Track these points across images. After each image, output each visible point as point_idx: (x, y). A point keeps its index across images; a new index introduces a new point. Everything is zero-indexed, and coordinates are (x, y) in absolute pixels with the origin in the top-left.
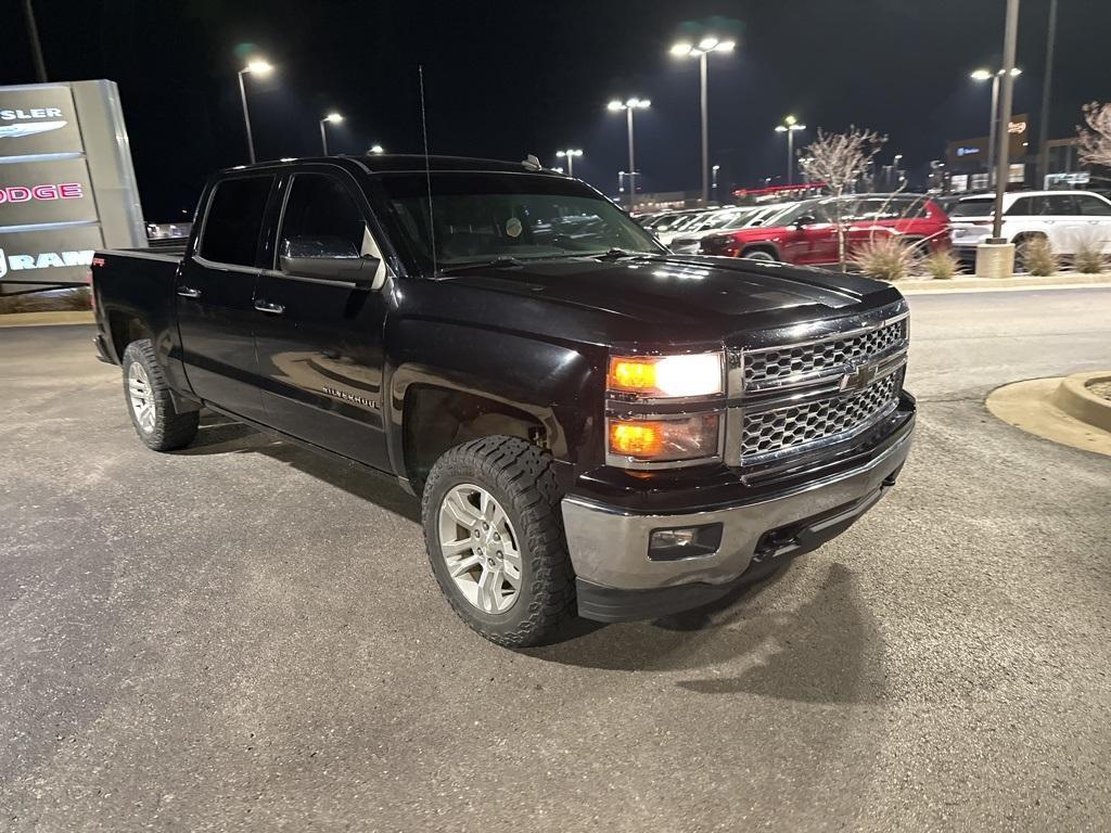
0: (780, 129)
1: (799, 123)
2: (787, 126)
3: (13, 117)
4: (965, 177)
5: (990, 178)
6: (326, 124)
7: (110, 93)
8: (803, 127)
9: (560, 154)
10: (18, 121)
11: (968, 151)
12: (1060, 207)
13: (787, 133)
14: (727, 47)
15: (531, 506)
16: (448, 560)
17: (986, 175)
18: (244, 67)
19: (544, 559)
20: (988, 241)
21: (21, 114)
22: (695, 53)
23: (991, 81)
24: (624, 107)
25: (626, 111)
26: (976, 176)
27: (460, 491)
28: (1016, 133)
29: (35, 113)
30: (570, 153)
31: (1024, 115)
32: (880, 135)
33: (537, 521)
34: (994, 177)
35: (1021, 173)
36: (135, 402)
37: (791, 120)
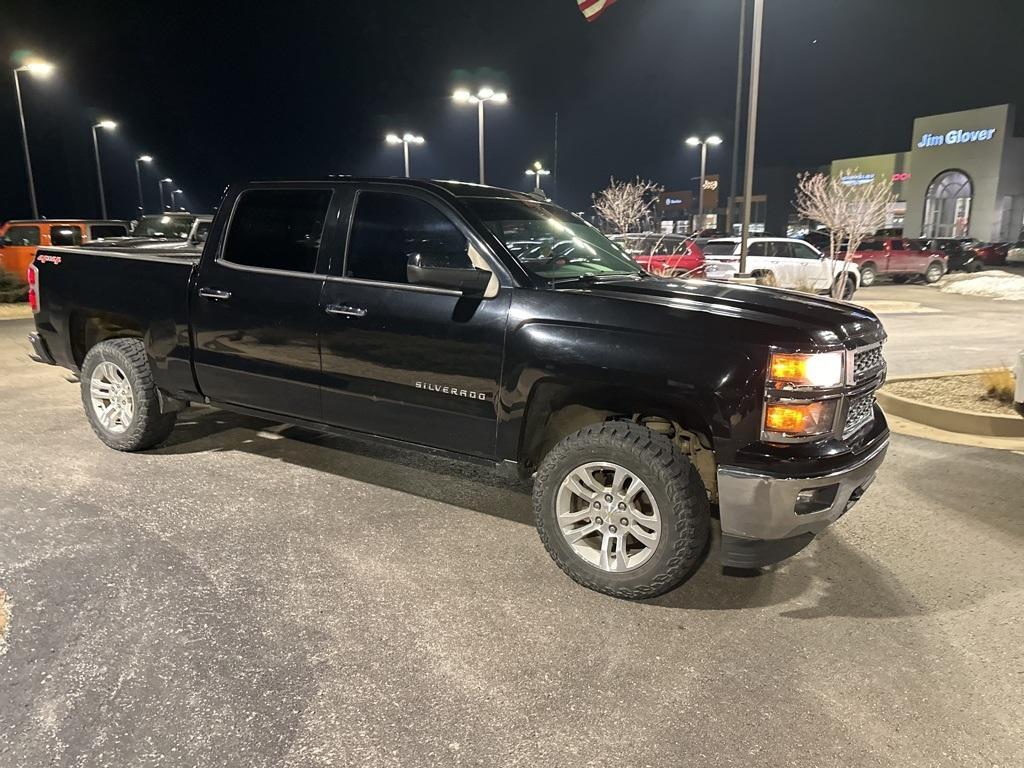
0: (529, 172)
1: (545, 167)
2: (535, 170)
4: (671, 222)
5: (691, 224)
8: (548, 173)
11: (673, 202)
12: (784, 251)
13: (535, 176)
14: (501, 98)
15: (676, 477)
16: (564, 530)
17: (686, 222)
18: (20, 66)
19: (689, 520)
20: (736, 276)
22: (473, 100)
23: (700, 146)
24: (400, 141)
25: (403, 144)
26: (679, 222)
27: (587, 469)
28: (710, 189)
31: (717, 176)
32: (659, 186)
33: (682, 489)
34: (695, 223)
35: (715, 222)
36: (96, 403)
37: (538, 165)
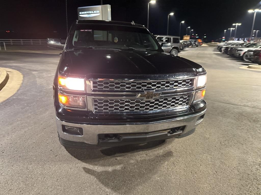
3: (91, 13)
6: (170, 15)
7: (109, 8)
9: (234, 24)
10: (92, 13)
18: (150, 2)
21: (92, 12)
29: (95, 12)
30: (237, 24)
